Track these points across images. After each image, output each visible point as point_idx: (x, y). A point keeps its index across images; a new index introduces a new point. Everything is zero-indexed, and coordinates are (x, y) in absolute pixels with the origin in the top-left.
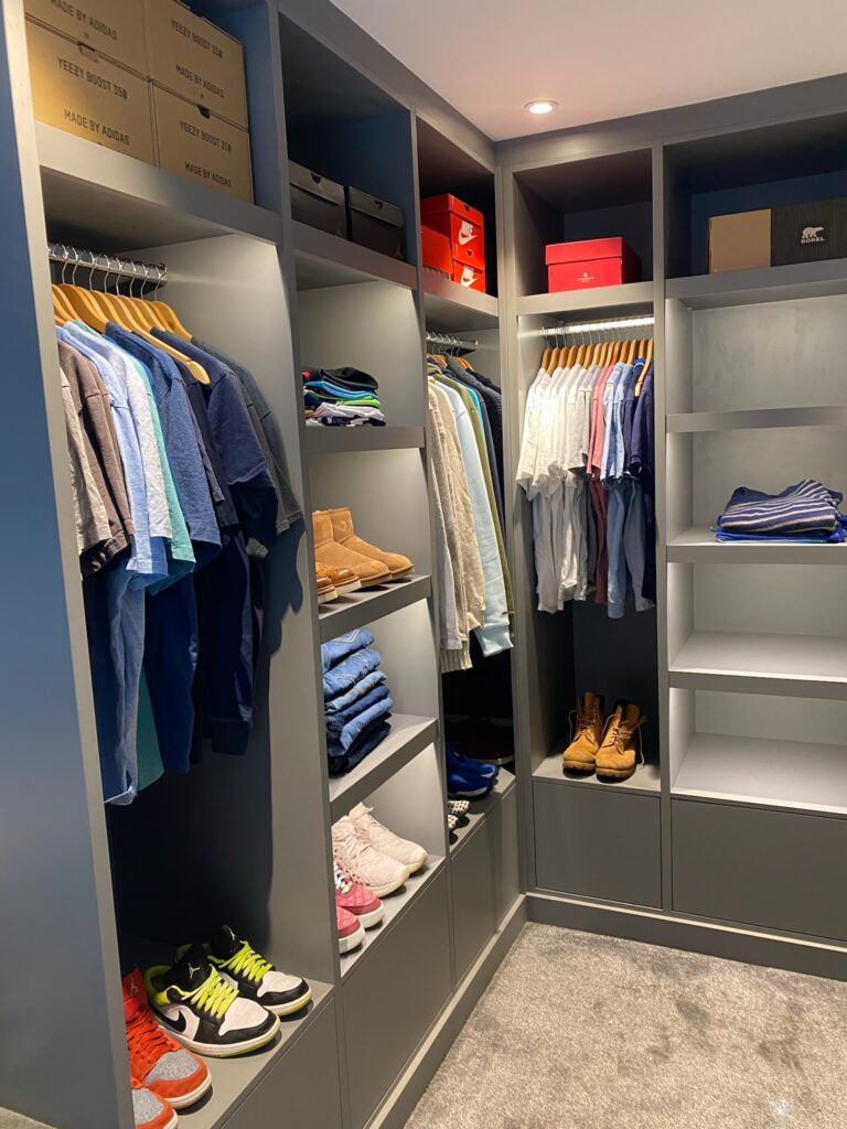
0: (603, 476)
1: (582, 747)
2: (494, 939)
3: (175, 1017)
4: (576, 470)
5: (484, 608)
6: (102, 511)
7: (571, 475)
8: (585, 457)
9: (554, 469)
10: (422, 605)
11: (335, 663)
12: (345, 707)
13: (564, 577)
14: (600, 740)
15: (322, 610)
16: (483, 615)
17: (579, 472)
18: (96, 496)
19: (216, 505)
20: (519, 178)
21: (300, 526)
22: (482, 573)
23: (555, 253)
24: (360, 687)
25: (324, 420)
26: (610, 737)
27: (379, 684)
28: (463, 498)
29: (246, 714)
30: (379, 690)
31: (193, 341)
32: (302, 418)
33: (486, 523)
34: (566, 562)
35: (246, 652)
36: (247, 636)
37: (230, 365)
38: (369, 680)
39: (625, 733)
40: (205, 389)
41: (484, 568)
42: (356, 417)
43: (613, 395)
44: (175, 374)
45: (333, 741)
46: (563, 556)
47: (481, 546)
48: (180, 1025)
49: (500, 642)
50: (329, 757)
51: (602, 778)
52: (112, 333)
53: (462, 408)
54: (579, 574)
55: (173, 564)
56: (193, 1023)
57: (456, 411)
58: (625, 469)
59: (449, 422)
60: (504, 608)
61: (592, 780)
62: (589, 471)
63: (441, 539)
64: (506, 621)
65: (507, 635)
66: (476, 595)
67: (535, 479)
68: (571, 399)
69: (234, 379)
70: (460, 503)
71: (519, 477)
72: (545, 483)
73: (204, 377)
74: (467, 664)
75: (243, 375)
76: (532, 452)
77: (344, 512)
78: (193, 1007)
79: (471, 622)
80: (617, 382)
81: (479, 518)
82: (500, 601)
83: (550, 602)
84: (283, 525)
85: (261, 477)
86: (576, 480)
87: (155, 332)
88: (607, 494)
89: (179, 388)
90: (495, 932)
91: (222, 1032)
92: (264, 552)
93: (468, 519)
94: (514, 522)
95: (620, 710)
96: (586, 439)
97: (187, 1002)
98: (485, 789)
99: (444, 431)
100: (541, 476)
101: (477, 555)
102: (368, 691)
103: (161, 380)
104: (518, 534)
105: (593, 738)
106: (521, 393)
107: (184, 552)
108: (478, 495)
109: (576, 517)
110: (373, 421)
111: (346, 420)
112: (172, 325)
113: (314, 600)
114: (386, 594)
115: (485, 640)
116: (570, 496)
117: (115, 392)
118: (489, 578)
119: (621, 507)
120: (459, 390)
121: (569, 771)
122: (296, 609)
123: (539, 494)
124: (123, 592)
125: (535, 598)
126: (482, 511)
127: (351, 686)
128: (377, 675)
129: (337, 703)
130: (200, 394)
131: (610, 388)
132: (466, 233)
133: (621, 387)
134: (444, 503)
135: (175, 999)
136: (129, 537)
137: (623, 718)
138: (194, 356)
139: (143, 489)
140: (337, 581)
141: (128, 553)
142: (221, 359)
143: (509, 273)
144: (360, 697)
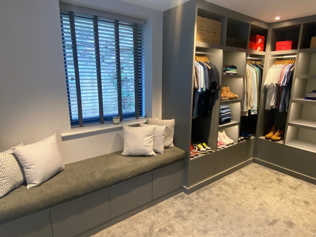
0: (281, 85)
1: (270, 135)
2: (245, 162)
3: (195, 147)
4: (276, 84)
5: (252, 106)
6: (196, 84)
7: (275, 85)
8: (279, 82)
9: (272, 84)
10: (239, 103)
11: (223, 109)
12: (223, 116)
13: (271, 103)
14: (274, 134)
15: (221, 100)
16: (252, 108)
17: (277, 84)
18: (196, 82)
19: (209, 84)
20: (273, 30)
21: (220, 88)
22: (253, 100)
23: (278, 44)
24: (226, 114)
25: (226, 74)
26: (276, 134)
27: (230, 114)
28: (251, 87)
29: (209, 112)
30: (230, 115)
31: (209, 63)
32: (223, 73)
33: (255, 92)
34: (272, 101)
35: (210, 104)
36: (210, 102)
37: (214, 66)
38: (228, 113)
39: (279, 134)
40: (210, 70)
41: (254, 100)
42: (232, 73)
43: (286, 70)
44: (206, 68)
45: (220, 119)
46: (272, 99)
47: (254, 96)
48: (195, 148)
49: (255, 112)
50: (219, 122)
51: (272, 140)
52: (200, 63)
53: (254, 71)
54: (274, 103)
55: (203, 91)
56: (197, 148)
57: (253, 72)
58: (286, 84)
59: (250, 74)
60: (256, 107)
61: (270, 140)
62: (279, 84)
63: (245, 93)
64: (256, 109)
65: (256, 112)
66: (251, 104)
67: (268, 85)
68: (278, 71)
69: (214, 68)
70: (251, 88)
71: (264, 84)
72: (270, 86)
73: (210, 68)
74: (247, 115)
75: (215, 67)
76: (268, 80)
77: (228, 88)
78: (197, 147)
79: (249, 108)
80: (288, 68)
81: (254, 91)
82: (256, 106)
83: (268, 108)
84: (217, 88)
85: (215, 81)
86: (276, 86)
87: (205, 62)
88: (282, 89)
89: (207, 70)
90: (246, 161)
91: (200, 150)
92: (214, 91)
93: (252, 91)
94: (262, 92)
95: (279, 130)
96: (279, 78)
97: (197, 146)
98: (248, 137)
99: (249, 75)
100: (269, 85)
101: (253, 97)
102: (228, 115)
103: (205, 69)
104: (262, 95)
105: (272, 134)
106: (268, 69)
107: (204, 90)
108: (255, 87)
109: (275, 93)
110: (235, 74)
111: (230, 74)
112: (207, 60)
113: (220, 99)
114: (233, 100)
115: (252, 112)
116: (275, 88)
117: (199, 70)
118: (254, 101)
119: (285, 92)
120: (254, 68)
121: (266, 138)
122: (218, 100)
123: (268, 88)
124: (197, 94)
125: (265, 107)
126: (255, 90)
127: (225, 113)
128: (230, 113)
129: (222, 115)
130: (209, 70)
131: (286, 69)
132: (260, 41)
133: (288, 69)
134: (247, 88)
135: (195, 145)
136: (198, 87)
137: (280, 131)
138: (209, 65)
139: (201, 82)
140: (225, 97)
141: (198, 89)
142: (213, 65)
143: (268, 47)
144: (226, 115)
